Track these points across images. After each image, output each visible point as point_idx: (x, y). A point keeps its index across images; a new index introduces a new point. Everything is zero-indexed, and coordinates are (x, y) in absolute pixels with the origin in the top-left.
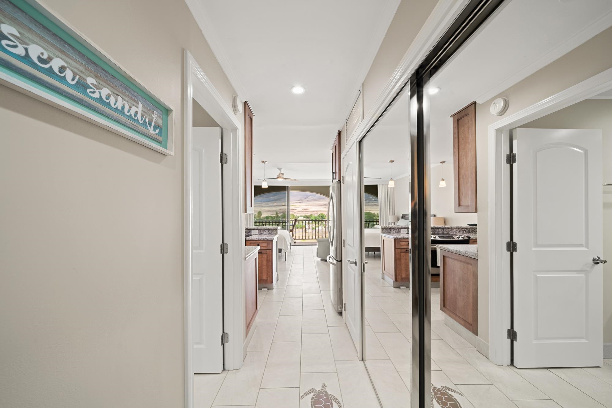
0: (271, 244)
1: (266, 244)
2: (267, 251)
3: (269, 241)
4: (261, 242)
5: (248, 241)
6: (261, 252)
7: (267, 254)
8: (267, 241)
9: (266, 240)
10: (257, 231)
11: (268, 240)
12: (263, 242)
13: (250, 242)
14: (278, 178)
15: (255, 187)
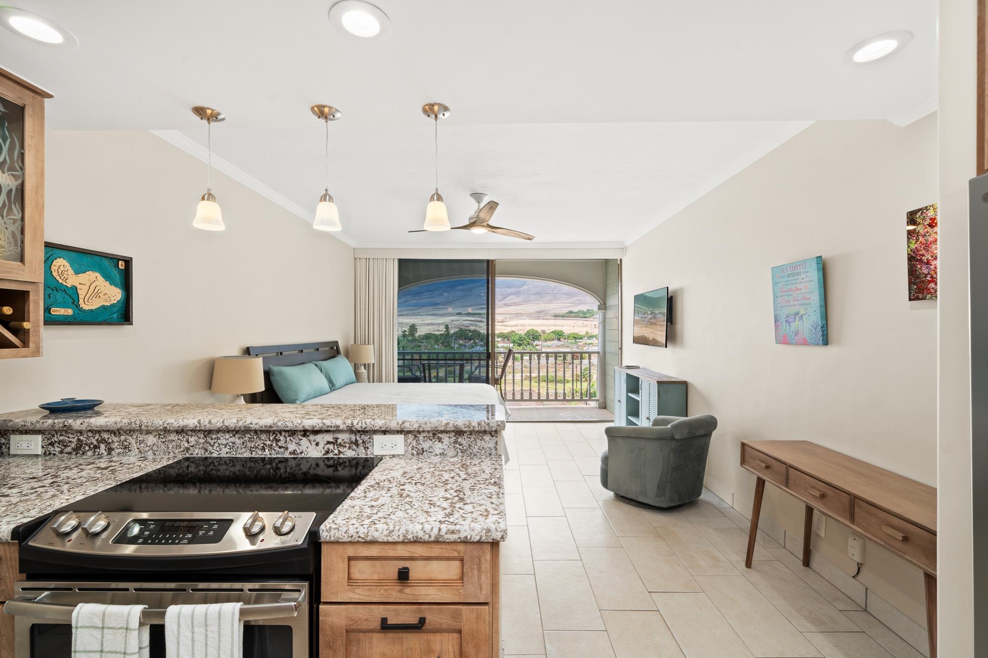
0: (486, 566)
1: (456, 564)
2: (457, 616)
3: (470, 547)
4: (419, 551)
5: (339, 548)
6: (422, 622)
8: (461, 548)
9: (455, 542)
10: (402, 436)
11: (465, 542)
12: (436, 551)
13: (351, 551)
14: (472, 225)
15: (401, 261)
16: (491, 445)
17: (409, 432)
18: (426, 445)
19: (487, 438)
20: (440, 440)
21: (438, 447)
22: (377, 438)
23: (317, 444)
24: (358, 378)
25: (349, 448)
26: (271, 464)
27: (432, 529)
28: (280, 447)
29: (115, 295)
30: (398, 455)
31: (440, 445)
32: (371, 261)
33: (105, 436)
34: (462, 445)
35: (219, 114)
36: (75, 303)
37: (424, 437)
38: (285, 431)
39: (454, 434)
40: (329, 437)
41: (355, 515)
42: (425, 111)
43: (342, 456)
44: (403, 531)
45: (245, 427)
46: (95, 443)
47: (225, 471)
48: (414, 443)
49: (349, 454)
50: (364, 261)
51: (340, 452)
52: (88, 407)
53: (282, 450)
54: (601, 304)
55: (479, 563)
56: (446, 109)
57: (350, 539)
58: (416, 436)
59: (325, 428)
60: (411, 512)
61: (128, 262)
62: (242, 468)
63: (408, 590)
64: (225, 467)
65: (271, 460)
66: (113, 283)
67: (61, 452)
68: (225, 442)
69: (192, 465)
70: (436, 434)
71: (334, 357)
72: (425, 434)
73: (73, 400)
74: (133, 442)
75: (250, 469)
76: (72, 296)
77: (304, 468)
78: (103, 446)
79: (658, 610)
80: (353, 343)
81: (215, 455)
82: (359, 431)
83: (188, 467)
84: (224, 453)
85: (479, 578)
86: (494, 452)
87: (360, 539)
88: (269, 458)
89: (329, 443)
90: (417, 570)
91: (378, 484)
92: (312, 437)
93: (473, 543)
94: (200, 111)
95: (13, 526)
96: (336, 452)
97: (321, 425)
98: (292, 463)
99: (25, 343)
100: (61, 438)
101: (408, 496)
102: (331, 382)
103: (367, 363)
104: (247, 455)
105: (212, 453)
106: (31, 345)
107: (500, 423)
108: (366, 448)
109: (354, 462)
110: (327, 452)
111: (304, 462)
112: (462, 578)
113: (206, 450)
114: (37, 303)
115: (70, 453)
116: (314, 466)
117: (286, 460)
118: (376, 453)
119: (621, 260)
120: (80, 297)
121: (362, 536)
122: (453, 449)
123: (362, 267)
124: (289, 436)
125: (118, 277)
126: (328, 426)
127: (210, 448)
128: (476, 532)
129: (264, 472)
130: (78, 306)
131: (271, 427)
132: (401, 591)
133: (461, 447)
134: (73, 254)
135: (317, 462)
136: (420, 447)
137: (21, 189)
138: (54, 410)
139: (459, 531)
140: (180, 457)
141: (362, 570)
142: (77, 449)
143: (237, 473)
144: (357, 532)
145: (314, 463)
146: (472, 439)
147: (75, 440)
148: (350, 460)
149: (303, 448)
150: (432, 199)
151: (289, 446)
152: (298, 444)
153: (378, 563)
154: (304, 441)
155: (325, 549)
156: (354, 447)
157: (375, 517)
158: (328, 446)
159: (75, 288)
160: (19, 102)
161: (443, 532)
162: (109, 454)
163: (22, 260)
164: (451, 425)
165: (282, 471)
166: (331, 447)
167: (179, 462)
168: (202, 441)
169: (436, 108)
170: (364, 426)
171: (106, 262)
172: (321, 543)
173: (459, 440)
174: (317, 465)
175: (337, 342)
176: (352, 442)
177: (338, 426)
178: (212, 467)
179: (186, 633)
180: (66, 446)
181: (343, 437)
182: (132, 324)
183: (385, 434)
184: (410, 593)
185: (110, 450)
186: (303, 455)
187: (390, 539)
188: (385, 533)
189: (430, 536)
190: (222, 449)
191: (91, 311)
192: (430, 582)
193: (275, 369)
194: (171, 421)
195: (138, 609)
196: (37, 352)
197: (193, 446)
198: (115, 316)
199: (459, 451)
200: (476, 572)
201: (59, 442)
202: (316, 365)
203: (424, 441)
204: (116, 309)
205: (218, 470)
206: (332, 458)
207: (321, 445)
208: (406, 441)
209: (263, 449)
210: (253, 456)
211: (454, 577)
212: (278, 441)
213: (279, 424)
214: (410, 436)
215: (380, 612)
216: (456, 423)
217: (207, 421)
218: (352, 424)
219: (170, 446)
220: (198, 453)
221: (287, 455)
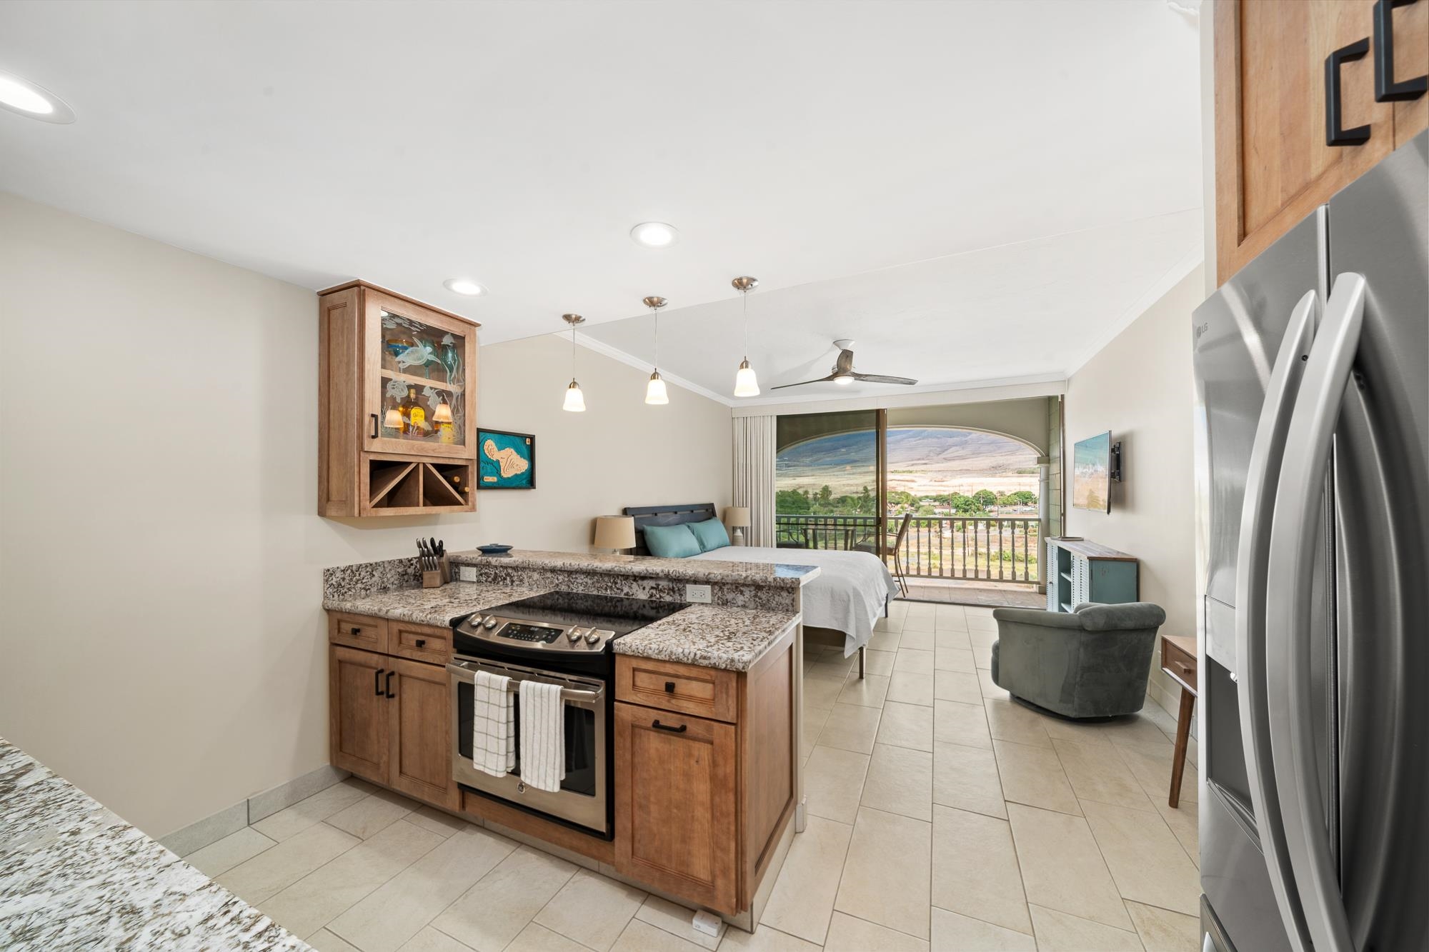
0: (733, 692)
1: (710, 686)
2: (709, 730)
3: (720, 674)
4: (682, 670)
5: (627, 660)
6: (683, 728)
7: (712, 743)
8: (713, 673)
9: (706, 667)
10: (709, 587)
11: (715, 668)
12: (694, 672)
13: (635, 663)
14: (835, 375)
15: (779, 418)
16: (788, 601)
17: (716, 583)
18: (730, 596)
19: (784, 594)
20: (742, 593)
21: (740, 599)
22: (689, 587)
23: (644, 589)
24: (733, 542)
25: (668, 594)
26: (612, 602)
27: (689, 654)
28: (618, 589)
29: (523, 465)
30: (707, 604)
31: (741, 598)
32: (749, 419)
33: (510, 571)
34: (761, 599)
35: (580, 317)
36: (498, 473)
37: (728, 589)
38: (621, 575)
39: (753, 588)
40: (652, 583)
41: (641, 638)
42: (734, 284)
43: (662, 600)
44: (668, 652)
45: (593, 570)
46: (504, 576)
47: (581, 605)
48: (720, 594)
49: (668, 599)
50: (741, 420)
51: (661, 597)
52: (502, 551)
53: (619, 591)
54: (1043, 456)
55: (727, 688)
56: (754, 280)
57: (632, 653)
58: (721, 588)
59: (648, 575)
60: (682, 641)
61: (532, 438)
62: (592, 604)
63: (674, 701)
64: (581, 601)
65: (612, 598)
66: (522, 456)
67: (486, 581)
68: (581, 581)
69: (560, 597)
70: (738, 586)
71: (709, 519)
72: (729, 586)
73: (497, 545)
74: (525, 576)
75: (598, 605)
76: (496, 466)
77: (635, 607)
78: (508, 578)
79: (1008, 821)
80: (731, 505)
81: (574, 591)
82: (675, 579)
83: (558, 599)
84: (580, 590)
85: (727, 701)
86: (790, 608)
87: (639, 654)
88: (610, 597)
89: (652, 588)
90: (682, 687)
91: (674, 621)
92: (640, 582)
93: (721, 669)
94: (567, 318)
95: (450, 618)
96: (658, 596)
97: (645, 572)
98: (626, 603)
99: (467, 501)
100: (486, 571)
101: (690, 631)
102: (702, 543)
103: (745, 526)
104: (595, 593)
105: (573, 589)
106: (470, 503)
107: (794, 580)
108: (681, 595)
109: (672, 606)
110: (651, 596)
111: (634, 602)
112: (714, 700)
113: (569, 587)
114: (473, 473)
115: (490, 582)
116: (642, 607)
117: (622, 600)
118: (688, 601)
119: (1063, 396)
120: (502, 468)
121: (641, 652)
122: (753, 603)
123: (739, 427)
124: (624, 580)
125: (525, 451)
126: (650, 574)
127: (571, 585)
128: (723, 661)
129: (606, 609)
130: (500, 475)
131: (610, 571)
132: (669, 701)
133: (760, 601)
134: (497, 436)
135: (643, 604)
136: (725, 598)
137: (463, 394)
138: (485, 551)
139: (710, 658)
140: (553, 590)
141: (643, 680)
142: (494, 579)
143: (589, 607)
144: (637, 649)
145: (642, 605)
146: (771, 594)
147: (493, 573)
148: (670, 604)
149: (634, 591)
150: (742, 367)
151: (624, 588)
152: (630, 587)
153: (653, 676)
154: (635, 585)
155: (618, 659)
156: (672, 593)
157: (655, 640)
158: (652, 591)
159: (498, 461)
160: (462, 335)
161: (698, 656)
162: (512, 585)
163: (464, 444)
164: (749, 579)
165: (619, 609)
166: (654, 592)
167: (551, 594)
168: (566, 579)
169: (745, 281)
170: (678, 575)
171: (518, 440)
172: (614, 654)
173: (759, 594)
174: (644, 606)
175: (713, 504)
176: (670, 589)
177: (658, 574)
178: (571, 601)
179: (531, 701)
180: (489, 577)
181: (663, 584)
182: (535, 488)
183: (695, 584)
184: (675, 704)
185: (512, 582)
186: (634, 597)
187: (660, 657)
188: (656, 651)
189: (688, 659)
190: (580, 587)
191: (508, 478)
192: (690, 698)
193: (648, 529)
194: (547, 562)
195: (506, 679)
196: (473, 509)
197: (560, 583)
198: (524, 482)
199: (759, 605)
200: (724, 696)
201: (486, 573)
202: (689, 527)
203: (728, 593)
204: (524, 477)
205: (577, 603)
206: (655, 601)
207: (647, 590)
208: (712, 591)
209: (606, 589)
210: (600, 594)
211: (708, 697)
212: (616, 583)
213: (616, 569)
214: (716, 587)
215: (654, 715)
216: (754, 578)
217: (569, 563)
218: (669, 572)
219: (547, 582)
220: (564, 588)
221: (622, 596)
